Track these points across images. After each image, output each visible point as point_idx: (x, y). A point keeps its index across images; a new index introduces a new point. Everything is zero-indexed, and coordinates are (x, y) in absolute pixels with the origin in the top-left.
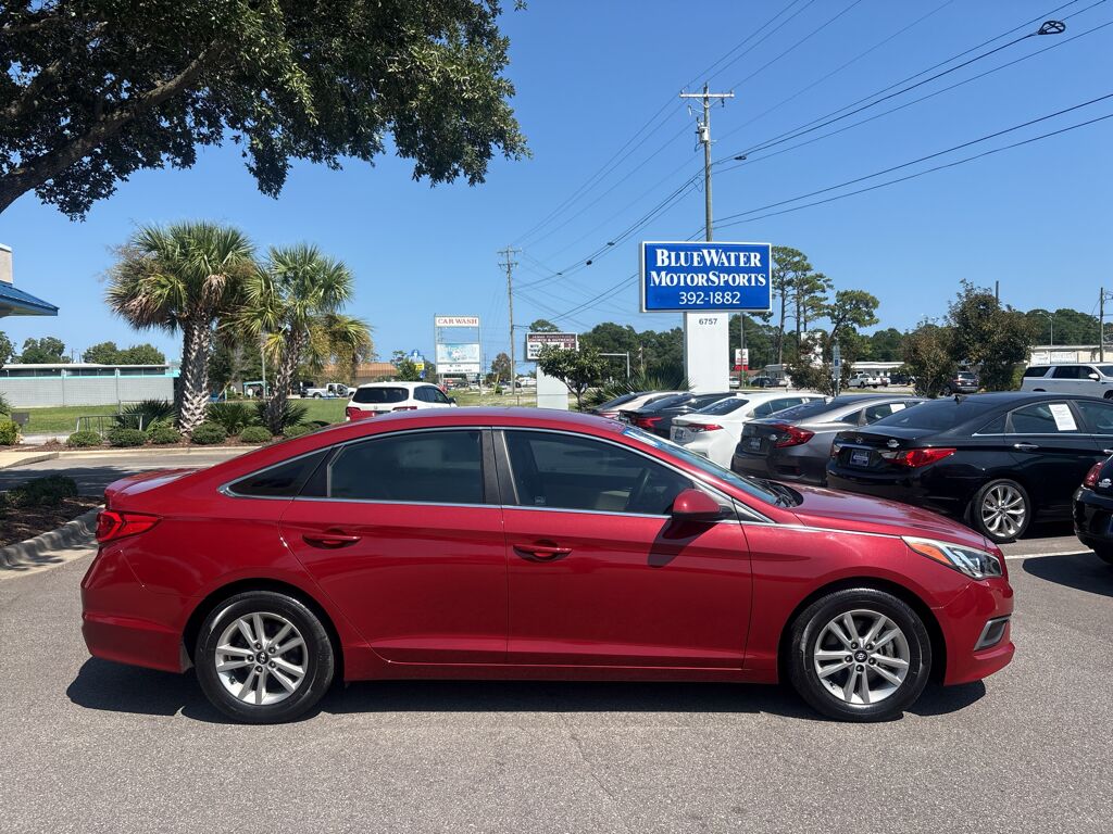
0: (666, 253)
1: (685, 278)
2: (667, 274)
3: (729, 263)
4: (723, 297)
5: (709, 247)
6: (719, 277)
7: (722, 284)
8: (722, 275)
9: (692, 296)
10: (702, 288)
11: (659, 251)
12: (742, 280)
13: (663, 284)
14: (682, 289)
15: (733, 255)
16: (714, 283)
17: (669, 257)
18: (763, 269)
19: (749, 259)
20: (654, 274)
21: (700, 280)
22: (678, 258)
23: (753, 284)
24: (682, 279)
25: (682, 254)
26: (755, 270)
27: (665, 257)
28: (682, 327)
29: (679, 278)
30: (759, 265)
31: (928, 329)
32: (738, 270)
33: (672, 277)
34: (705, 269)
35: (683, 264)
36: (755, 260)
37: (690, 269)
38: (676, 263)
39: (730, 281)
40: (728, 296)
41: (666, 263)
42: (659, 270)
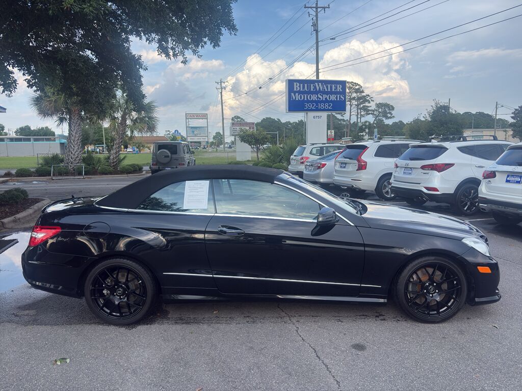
0: (298, 84)
1: (307, 96)
2: (298, 95)
3: (327, 89)
4: (324, 106)
5: (319, 81)
6: (322, 96)
7: (324, 99)
8: (324, 95)
9: (310, 105)
10: (315, 101)
11: (295, 84)
12: (333, 98)
13: (297, 99)
14: (306, 102)
15: (329, 85)
16: (320, 99)
17: (300, 86)
18: (344, 93)
19: (336, 88)
20: (293, 94)
21: (314, 97)
22: (304, 87)
23: (338, 99)
24: (305, 97)
25: (306, 85)
26: (339, 93)
27: (297, 86)
28: (303, 119)
29: (304, 96)
30: (341, 90)
31: (417, 121)
32: (331, 93)
33: (301, 96)
34: (316, 92)
35: (306, 90)
36: (339, 88)
37: (309, 92)
38: (303, 89)
39: (328, 98)
40: (327, 105)
41: (298, 89)
42: (295, 93)
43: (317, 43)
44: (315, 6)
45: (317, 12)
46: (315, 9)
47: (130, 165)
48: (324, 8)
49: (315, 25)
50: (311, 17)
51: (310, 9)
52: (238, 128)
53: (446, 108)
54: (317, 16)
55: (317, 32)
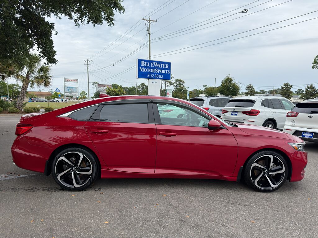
0: (144, 62)
2: (144, 68)
3: (161, 67)
4: (159, 76)
5: (155, 62)
6: (158, 70)
7: (159, 72)
9: (151, 75)
10: (153, 73)
11: (142, 62)
12: (164, 72)
13: (143, 71)
14: (148, 73)
15: (161, 64)
16: (156, 72)
17: (145, 64)
18: (169, 69)
19: (165, 66)
20: (141, 68)
21: (153, 71)
22: (147, 64)
23: (166, 73)
24: (148, 70)
25: (148, 63)
26: (167, 69)
27: (143, 63)
28: (146, 84)
29: (147, 70)
32: (163, 69)
33: (145, 69)
34: (154, 68)
35: (149, 66)
36: (167, 67)
37: (150, 68)
38: (147, 65)
39: (161, 72)
40: (160, 76)
41: (144, 65)
42: (142, 67)
43: (150, 41)
44: (149, 19)
45: (150, 22)
46: (148, 21)
47: (32, 108)
48: (154, 21)
49: (148, 30)
50: (147, 25)
51: (146, 21)
52: (101, 88)
54: (150, 25)
55: (150, 34)
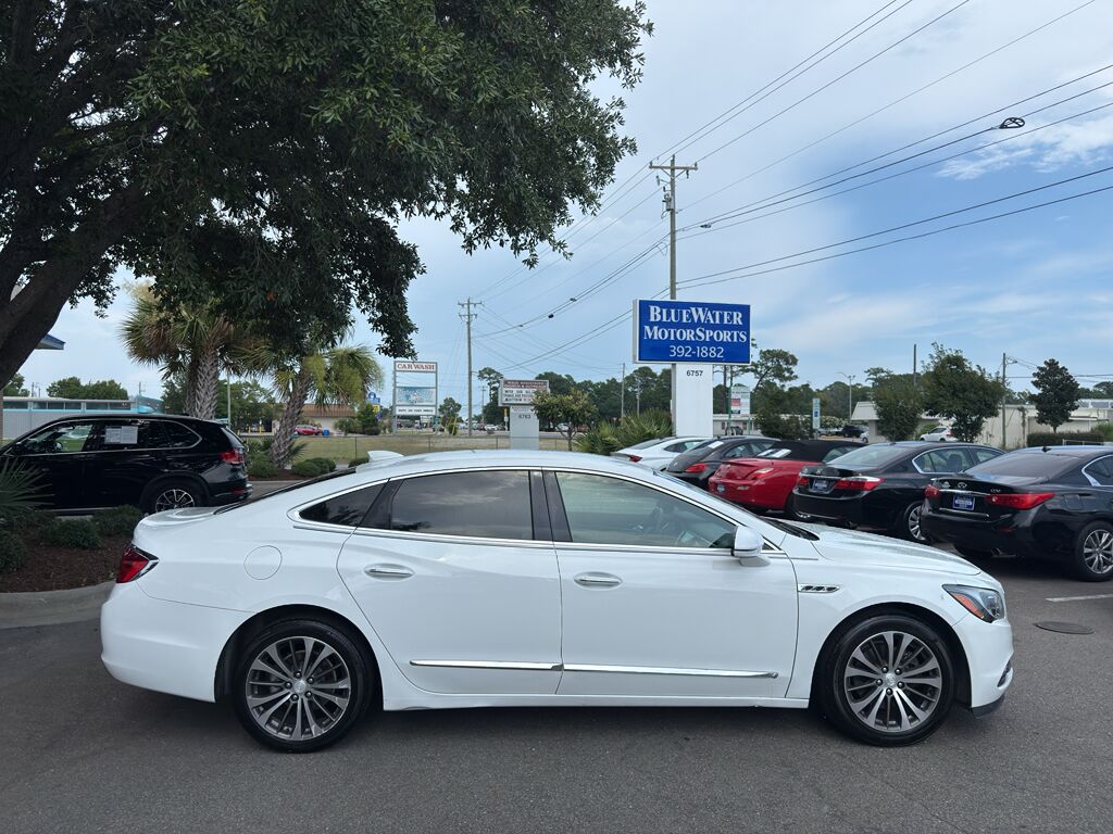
0: (658, 308)
1: (675, 333)
2: (659, 329)
3: (714, 320)
4: (708, 351)
5: (696, 305)
6: (705, 333)
7: (708, 339)
8: (707, 332)
9: (680, 349)
10: (690, 343)
11: (652, 308)
12: (725, 336)
13: (656, 338)
14: (672, 342)
16: (700, 338)
17: (661, 313)
18: (745, 326)
19: (732, 317)
20: (647, 328)
21: (688, 335)
22: (669, 315)
23: (735, 340)
24: (672, 334)
25: (673, 311)
26: (737, 327)
27: (657, 313)
29: (669, 332)
30: (740, 323)
32: (722, 327)
33: (663, 332)
34: (692, 325)
35: (674, 320)
36: (737, 319)
37: (679, 325)
38: (667, 319)
39: (715, 338)
40: (713, 350)
41: (658, 319)
42: (652, 325)
43: (673, 233)
44: (669, 165)
45: (673, 174)
46: (669, 171)
47: (313, 461)
48: (687, 169)
49: (668, 200)
50: (663, 184)
51: (659, 170)
52: (515, 390)
53: (957, 361)
54: (672, 183)
55: (672, 212)
